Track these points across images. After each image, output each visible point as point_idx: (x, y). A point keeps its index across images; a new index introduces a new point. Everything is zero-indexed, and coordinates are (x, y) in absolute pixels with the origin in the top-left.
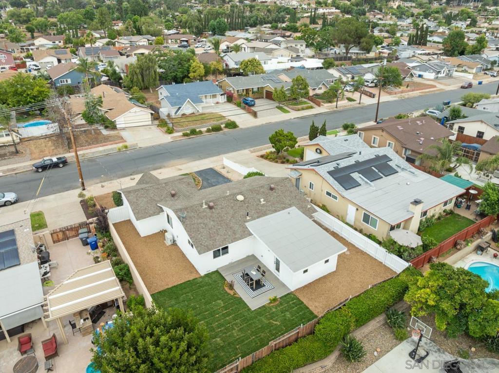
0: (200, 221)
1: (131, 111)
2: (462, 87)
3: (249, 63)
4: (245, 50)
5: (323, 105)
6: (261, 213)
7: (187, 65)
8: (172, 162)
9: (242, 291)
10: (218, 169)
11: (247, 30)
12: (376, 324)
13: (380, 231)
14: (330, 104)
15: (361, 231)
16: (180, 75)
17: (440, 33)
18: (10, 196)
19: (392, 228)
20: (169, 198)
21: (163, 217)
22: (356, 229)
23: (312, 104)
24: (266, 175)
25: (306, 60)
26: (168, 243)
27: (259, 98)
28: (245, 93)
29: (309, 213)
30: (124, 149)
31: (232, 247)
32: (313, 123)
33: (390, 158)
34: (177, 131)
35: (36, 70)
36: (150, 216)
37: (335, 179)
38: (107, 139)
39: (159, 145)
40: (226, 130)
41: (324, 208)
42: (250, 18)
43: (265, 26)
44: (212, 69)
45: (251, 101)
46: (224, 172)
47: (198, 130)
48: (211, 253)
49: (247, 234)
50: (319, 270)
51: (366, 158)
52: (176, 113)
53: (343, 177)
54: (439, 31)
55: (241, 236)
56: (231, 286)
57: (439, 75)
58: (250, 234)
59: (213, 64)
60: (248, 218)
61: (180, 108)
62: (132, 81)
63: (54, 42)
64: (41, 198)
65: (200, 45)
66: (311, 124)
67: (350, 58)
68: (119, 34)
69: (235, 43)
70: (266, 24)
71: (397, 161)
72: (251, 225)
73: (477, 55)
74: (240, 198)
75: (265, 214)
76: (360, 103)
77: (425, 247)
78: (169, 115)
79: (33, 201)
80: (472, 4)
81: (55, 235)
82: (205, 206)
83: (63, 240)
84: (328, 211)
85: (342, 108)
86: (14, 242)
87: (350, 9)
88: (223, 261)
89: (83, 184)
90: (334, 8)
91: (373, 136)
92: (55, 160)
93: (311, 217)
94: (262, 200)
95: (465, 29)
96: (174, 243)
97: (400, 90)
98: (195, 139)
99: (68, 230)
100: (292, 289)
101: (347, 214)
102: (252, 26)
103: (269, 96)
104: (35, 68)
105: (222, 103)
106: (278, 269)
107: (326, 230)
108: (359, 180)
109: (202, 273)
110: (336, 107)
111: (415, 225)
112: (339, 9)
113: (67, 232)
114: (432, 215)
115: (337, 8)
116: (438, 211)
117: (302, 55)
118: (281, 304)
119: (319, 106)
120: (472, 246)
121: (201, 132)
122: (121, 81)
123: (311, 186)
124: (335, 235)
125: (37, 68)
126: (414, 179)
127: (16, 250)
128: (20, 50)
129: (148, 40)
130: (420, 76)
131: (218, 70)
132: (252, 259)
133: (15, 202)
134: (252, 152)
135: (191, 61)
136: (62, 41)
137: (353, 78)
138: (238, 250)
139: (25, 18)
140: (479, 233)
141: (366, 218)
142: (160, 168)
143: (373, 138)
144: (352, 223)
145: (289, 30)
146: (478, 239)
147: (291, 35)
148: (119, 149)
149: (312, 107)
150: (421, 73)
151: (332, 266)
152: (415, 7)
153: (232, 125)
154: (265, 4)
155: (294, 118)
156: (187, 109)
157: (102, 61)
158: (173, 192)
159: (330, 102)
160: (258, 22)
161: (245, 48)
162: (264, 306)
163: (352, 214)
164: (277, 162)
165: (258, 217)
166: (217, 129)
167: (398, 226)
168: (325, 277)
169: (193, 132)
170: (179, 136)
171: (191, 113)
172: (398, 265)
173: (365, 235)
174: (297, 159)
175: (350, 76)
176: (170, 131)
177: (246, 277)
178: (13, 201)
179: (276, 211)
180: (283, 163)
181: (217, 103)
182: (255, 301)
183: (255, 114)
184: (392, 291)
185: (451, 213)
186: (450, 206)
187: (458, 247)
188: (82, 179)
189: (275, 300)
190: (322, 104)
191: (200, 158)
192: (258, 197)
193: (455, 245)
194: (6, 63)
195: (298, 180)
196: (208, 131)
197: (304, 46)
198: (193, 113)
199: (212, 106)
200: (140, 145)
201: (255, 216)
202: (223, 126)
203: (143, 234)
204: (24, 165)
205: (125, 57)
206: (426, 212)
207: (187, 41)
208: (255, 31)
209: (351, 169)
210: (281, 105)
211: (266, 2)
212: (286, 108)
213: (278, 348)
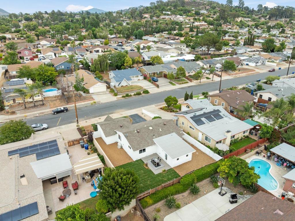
0: (134, 138)
1: (97, 84)
2: (270, 71)
3: (155, 58)
4: (153, 48)
5: (193, 81)
6: (160, 135)
7: (123, 60)
9: (151, 167)
10: (140, 114)
11: (154, 35)
12: (206, 181)
13: (212, 144)
14: (197, 81)
15: (204, 144)
16: (119, 64)
17: (264, 37)
18: (45, 126)
19: (217, 143)
20: (120, 128)
21: (117, 136)
22: (202, 143)
23: (188, 81)
24: (163, 118)
25: (186, 55)
26: (119, 147)
27: (160, 77)
28: (153, 75)
29: (181, 135)
30: (94, 104)
31: (147, 149)
32: (186, 92)
33: (220, 111)
34: (119, 95)
35: (43, 59)
36: (111, 135)
38: (85, 99)
39: (111, 102)
40: (143, 94)
41: (188, 134)
42: (156, 28)
43: (164, 32)
44: (136, 61)
45: (156, 79)
46: (143, 116)
47: (129, 94)
48: (138, 151)
50: (184, 159)
51: (209, 111)
52: (118, 85)
53: (197, 120)
54: (263, 36)
55: (151, 144)
56: (147, 165)
57: (258, 64)
58: (155, 144)
59: (136, 58)
60: (154, 137)
61: (120, 83)
62: (95, 68)
63: (51, 43)
64: (59, 127)
65: (129, 45)
66: (185, 93)
67: (210, 54)
68: (85, 38)
69: (148, 44)
70: (165, 31)
71: (223, 112)
72: (155, 140)
73: (280, 52)
74: (151, 128)
75: (161, 135)
76: (212, 80)
77: (231, 151)
78: (115, 87)
79: (55, 128)
80: (283, 19)
81: (69, 143)
82: (135, 132)
83: (73, 145)
84: (190, 135)
85: (203, 83)
87: (213, 23)
88: (143, 155)
89: (77, 121)
90: (204, 22)
91: (215, 100)
92: (62, 109)
93: (182, 137)
94: (160, 129)
95: (278, 35)
96: (122, 148)
97: (235, 73)
98: (128, 99)
99: (75, 141)
100: (172, 167)
101: (198, 137)
102: (157, 33)
103: (165, 76)
104: (43, 58)
105: (141, 80)
106: (166, 159)
107: (189, 143)
108: (205, 121)
109: (134, 160)
110: (200, 83)
111: (228, 141)
112: (206, 23)
113: (75, 142)
114: (237, 138)
115: (205, 22)
116: (240, 136)
117: (183, 52)
118: (167, 172)
119: (191, 82)
120: (254, 152)
121: (131, 95)
122: (90, 68)
123: (183, 123)
124: (192, 146)
125: (44, 58)
126: (231, 121)
127: (58, 148)
128: (33, 47)
129: (101, 42)
130: (247, 64)
131: (139, 61)
132: (155, 154)
133: (47, 129)
134: (156, 106)
135: (125, 57)
136: (55, 42)
137: (210, 66)
138: (150, 151)
139: (33, 28)
140: (258, 146)
141: (206, 138)
142: (112, 113)
143: (215, 101)
144: (201, 141)
145: (178, 36)
146: (257, 149)
147: (179, 38)
148: (92, 104)
149: (187, 83)
150: (248, 63)
151: (190, 158)
152: (250, 21)
153: (146, 92)
154: (165, 19)
155: (178, 88)
156: (124, 83)
157: (77, 54)
158: (121, 125)
159: (197, 80)
160: (160, 30)
161: (153, 47)
162: (160, 173)
163: (200, 137)
164: (168, 111)
165: (158, 137)
166: (139, 94)
167: (220, 142)
168: (186, 163)
169: (127, 95)
170: (120, 97)
171: (125, 85)
172: (217, 158)
173: (206, 146)
174: (178, 110)
175: (208, 65)
176: (116, 95)
177: (153, 162)
178: (46, 128)
179: (166, 134)
180: (171, 112)
181: (139, 80)
182: (156, 171)
183: (158, 86)
184: (213, 168)
185: (247, 137)
186: (247, 134)
187: (247, 152)
188: (77, 118)
189: (165, 171)
190: (193, 80)
191: (131, 109)
192: (158, 128)
193: (246, 151)
194: (28, 56)
195: (177, 120)
196: (135, 95)
197: (185, 46)
198: (127, 86)
199: (136, 81)
200: (101, 102)
201: (157, 136)
202: (142, 92)
203: (107, 144)
204: (47, 110)
205: (89, 52)
206: (234, 136)
207: (121, 42)
208: (159, 36)
209: (201, 116)
210: (171, 81)
211: (165, 18)
212: (174, 83)
213: (165, 187)
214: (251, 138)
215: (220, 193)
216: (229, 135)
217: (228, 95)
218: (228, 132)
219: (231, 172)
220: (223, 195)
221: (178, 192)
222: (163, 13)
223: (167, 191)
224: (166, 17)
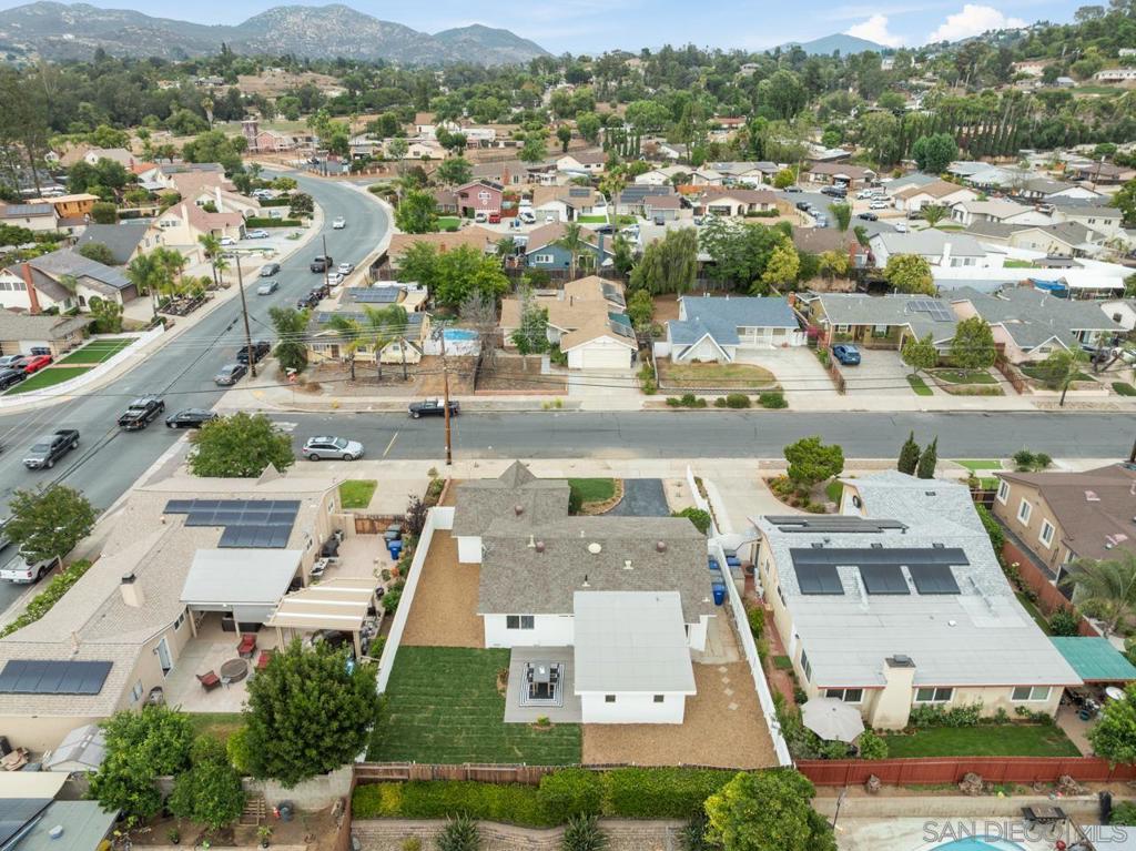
0: (511, 564)
5: (1030, 392)
6: (613, 584)
8: (610, 451)
9: (515, 693)
10: (672, 484)
11: (1024, 156)
12: (663, 829)
14: (1047, 393)
18: (354, 448)
19: (836, 694)
23: (1007, 386)
25: (1082, 266)
27: (887, 349)
28: (852, 333)
30: (555, 408)
31: (540, 619)
32: (912, 438)
33: (966, 559)
34: (661, 393)
35: (527, 223)
37: (796, 567)
38: (542, 383)
39: (614, 414)
40: (757, 408)
43: (1080, 147)
45: (851, 354)
46: (671, 494)
47: (698, 397)
48: (506, 618)
49: (566, 607)
51: (908, 545)
52: (680, 356)
53: (817, 569)
55: (555, 609)
56: (506, 678)
58: (572, 611)
60: (586, 584)
61: (690, 347)
63: (588, 166)
64: (389, 461)
65: (869, 195)
69: (946, 199)
70: (1083, 141)
71: (980, 569)
74: (595, 548)
75: (617, 586)
79: (376, 462)
81: (360, 523)
82: (532, 545)
85: (1076, 408)
86: (292, 517)
89: (449, 454)
91: (1024, 500)
92: (441, 403)
93: (695, 620)
94: (628, 563)
98: (689, 415)
99: (378, 520)
100: (585, 720)
102: (1041, 147)
104: (527, 219)
105: (795, 348)
107: (742, 654)
108: (847, 584)
109: (487, 646)
110: (1061, 404)
113: (377, 523)
116: (995, 703)
117: (1089, 247)
118: (550, 733)
119: (1020, 392)
120: (1009, 800)
121: (703, 403)
124: (745, 668)
125: (530, 220)
127: (290, 529)
128: (528, 177)
129: (763, 173)
132: (567, 652)
133: (358, 458)
134: (761, 466)
136: (603, 165)
139: (574, 107)
140: (1058, 784)
141: (804, 659)
142: (581, 457)
143: (1022, 504)
148: (546, 407)
153: (774, 401)
154: (1117, 86)
155: (929, 411)
156: (703, 351)
157: (645, 216)
158: (519, 508)
160: (1062, 137)
162: (524, 724)
163: (793, 644)
164: (785, 500)
165: (602, 589)
166: (739, 403)
167: (853, 694)
168: (654, 726)
169: (689, 401)
170: (660, 403)
171: (709, 359)
176: (650, 391)
178: (354, 455)
179: (640, 588)
181: (785, 346)
182: (519, 711)
183: (841, 387)
185: (1043, 720)
186: (1049, 703)
188: (449, 447)
189: (546, 722)
190: (1031, 388)
192: (627, 555)
193: (958, 781)
195: (757, 547)
196: (720, 403)
198: (715, 362)
199: (769, 350)
200: (583, 407)
201: (600, 585)
202: (754, 398)
203: (462, 559)
204: (400, 400)
205: (691, 211)
206: (944, 693)
207: (847, 181)
208: (1042, 163)
209: (849, 556)
210: (920, 374)
211: (1120, 80)
212: (928, 382)
213: (476, 780)
214: (1061, 733)
217: (1089, 493)
218: (899, 662)
222: (1117, 56)
224: (1125, 76)
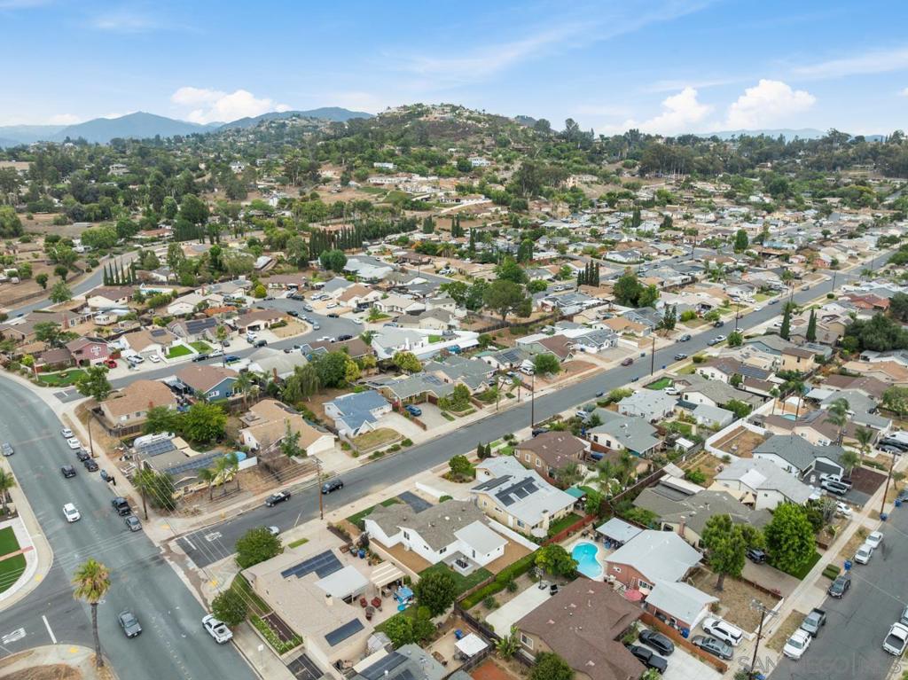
0: (430, 534)
1: (319, 437)
2: (623, 365)
3: (404, 359)
5: (484, 407)
6: (461, 527)
7: (342, 368)
8: (375, 488)
9: (458, 569)
10: (413, 491)
11: (366, 247)
12: (523, 577)
13: (526, 530)
14: (490, 406)
15: (517, 531)
17: (625, 243)
19: (533, 528)
20: (402, 522)
21: (402, 533)
22: (514, 530)
23: (474, 407)
24: (455, 499)
25: (458, 335)
26: (408, 549)
27: (423, 404)
28: (409, 401)
29: (486, 523)
30: (326, 478)
31: (448, 547)
32: (480, 444)
33: (534, 479)
34: (362, 454)
35: (139, 363)
36: (393, 534)
37: (500, 499)
39: (353, 471)
40: (403, 448)
41: (495, 518)
43: (388, 237)
44: (365, 364)
45: (416, 409)
46: (418, 494)
47: (380, 451)
48: (438, 552)
49: (455, 539)
50: (496, 554)
51: (519, 481)
52: (355, 434)
53: (504, 498)
54: (623, 241)
55: (453, 540)
56: (452, 567)
57: (602, 348)
58: (457, 539)
59: (366, 359)
60: (454, 530)
61: (358, 429)
67: (508, 325)
70: (390, 233)
71: (539, 480)
72: (456, 534)
73: (649, 309)
74: (447, 518)
76: (519, 401)
77: (549, 536)
78: (346, 435)
79: (290, 531)
80: (674, 176)
82: (430, 526)
84: (496, 520)
85: (503, 409)
87: (505, 199)
88: (445, 555)
89: (322, 515)
90: (483, 197)
91: (526, 454)
92: (281, 495)
93: (488, 526)
94: (459, 518)
95: (659, 232)
96: (411, 550)
97: (558, 377)
98: (382, 461)
100: (483, 565)
101: (508, 522)
102: (372, 239)
103: (433, 400)
104: (136, 360)
105: (390, 414)
106: (474, 556)
107: (497, 532)
108: (514, 498)
109: (434, 563)
110: (497, 408)
111: (546, 524)
112: (490, 198)
114: (558, 517)
116: (561, 514)
118: (479, 572)
119: (482, 409)
120: (578, 534)
121: (383, 453)
123: (485, 504)
124: (502, 535)
125: (139, 360)
126: (548, 494)
127: (338, 560)
129: (244, 289)
130: (582, 350)
131: (371, 365)
132: (458, 553)
134: (434, 472)
135: (345, 362)
136: (126, 298)
137: (511, 365)
138: (451, 549)
140: (584, 525)
141: (519, 523)
142: (367, 495)
143: (526, 456)
144: (512, 526)
145: (426, 253)
146: (583, 529)
147: (430, 260)
149: (474, 411)
150: (583, 346)
151: (501, 552)
153: (408, 443)
155: (460, 427)
156: (364, 429)
159: (491, 403)
161: (381, 306)
162: (470, 574)
163: (511, 522)
164: (456, 482)
166: (396, 449)
167: (537, 526)
168: (499, 558)
169: (377, 454)
170: (365, 460)
171: (366, 432)
172: (534, 547)
173: (520, 534)
174: (471, 478)
175: (508, 364)
176: (356, 455)
177: (459, 562)
179: (468, 524)
180: (461, 482)
181: (384, 413)
182: (465, 572)
183: (424, 427)
184: (530, 560)
185: (572, 513)
186: (570, 510)
187: (570, 535)
189: (475, 571)
190: (483, 405)
191: (394, 482)
192: (457, 516)
193: (568, 535)
195: (476, 500)
198: (368, 432)
199: (381, 419)
201: (458, 528)
202: (400, 444)
203: (388, 547)
205: (237, 332)
206: (553, 516)
207: (297, 287)
209: (509, 490)
210: (446, 412)
211: (382, 184)
212: (452, 415)
213: (480, 588)
214: (577, 515)
215: (539, 587)
216: (546, 516)
218: (545, 512)
219: (549, 561)
220: (543, 588)
221: (495, 591)
222: (373, 167)
223: (484, 591)
224: (383, 182)
